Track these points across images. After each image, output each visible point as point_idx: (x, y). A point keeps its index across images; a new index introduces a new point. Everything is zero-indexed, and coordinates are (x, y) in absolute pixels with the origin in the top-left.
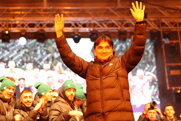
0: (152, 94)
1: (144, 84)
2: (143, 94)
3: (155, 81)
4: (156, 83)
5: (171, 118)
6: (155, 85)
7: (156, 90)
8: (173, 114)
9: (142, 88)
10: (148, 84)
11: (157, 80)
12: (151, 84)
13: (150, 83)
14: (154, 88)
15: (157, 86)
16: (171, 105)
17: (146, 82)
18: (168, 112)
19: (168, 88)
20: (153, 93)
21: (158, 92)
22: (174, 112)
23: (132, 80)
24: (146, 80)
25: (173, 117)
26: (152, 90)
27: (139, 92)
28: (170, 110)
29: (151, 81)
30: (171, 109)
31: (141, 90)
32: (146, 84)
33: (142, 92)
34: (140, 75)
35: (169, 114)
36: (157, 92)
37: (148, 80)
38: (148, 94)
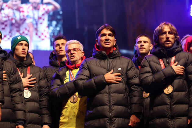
0: (52, 35)
1: (40, 18)
2: (37, 34)
3: (58, 13)
4: (59, 17)
6: (58, 21)
7: (58, 29)
9: (37, 24)
11: (61, 12)
12: (50, 18)
13: (49, 16)
14: (56, 26)
15: (61, 22)
17: (43, 15)
20: (54, 33)
23: (21, 10)
26: (51, 28)
27: (32, 29)
29: (51, 13)
31: (35, 26)
32: (43, 17)
33: (36, 29)
34: (35, 3)
36: (59, 31)
37: (47, 12)
38: (45, 34)
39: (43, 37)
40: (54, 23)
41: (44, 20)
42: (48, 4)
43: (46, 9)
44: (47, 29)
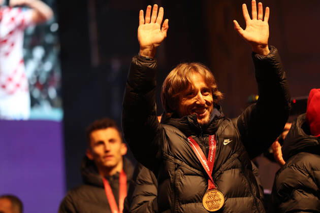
1: (3, 41)
3: (47, 29)
4: (49, 39)
5: (114, 172)
6: (48, 48)
7: (48, 66)
8: (119, 157)
10: (19, 39)
11: (55, 27)
12: (29, 41)
13: (26, 36)
14: (44, 59)
15: (55, 51)
16: (111, 126)
17: (11, 33)
18: (99, 150)
19: (95, 60)
20: (38, 78)
21: (57, 75)
22: (124, 150)
24: (12, 27)
25: (119, 168)
26: (32, 65)
28: (107, 143)
29: (31, 29)
30: (111, 141)
32: (11, 39)
35: (105, 157)
36: (51, 73)
37: (22, 27)
38: (17, 79)
39: (11, 87)
40: (39, 52)
41: (13, 45)
42: (22, 6)
43: (18, 20)
44: (21, 68)
